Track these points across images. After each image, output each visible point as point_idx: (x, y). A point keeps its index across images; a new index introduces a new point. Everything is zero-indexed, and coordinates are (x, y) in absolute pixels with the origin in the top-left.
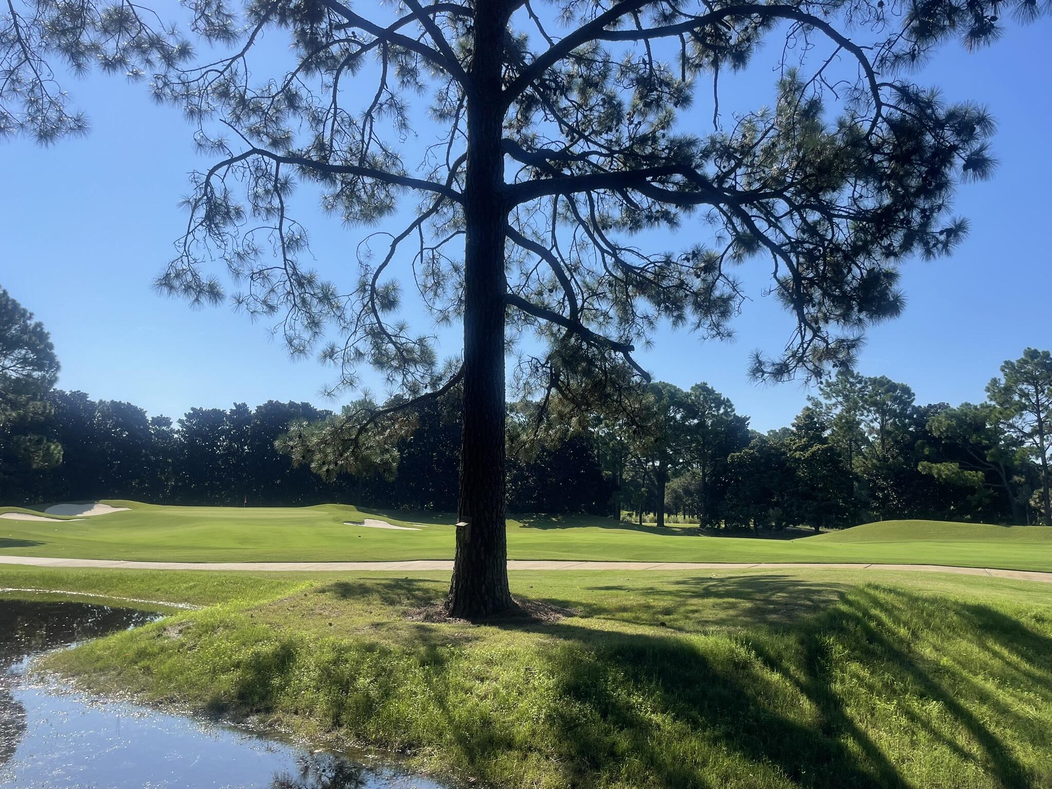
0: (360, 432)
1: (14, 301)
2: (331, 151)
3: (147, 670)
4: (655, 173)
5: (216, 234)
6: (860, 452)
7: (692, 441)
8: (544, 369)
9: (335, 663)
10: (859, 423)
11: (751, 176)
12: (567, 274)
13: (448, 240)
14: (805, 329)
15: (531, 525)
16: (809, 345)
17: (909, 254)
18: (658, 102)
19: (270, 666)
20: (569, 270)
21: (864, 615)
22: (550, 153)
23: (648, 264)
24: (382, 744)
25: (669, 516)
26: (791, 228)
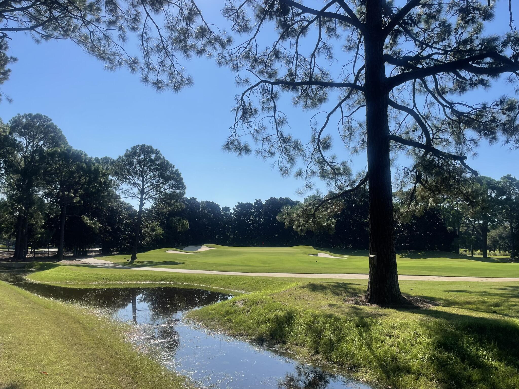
0: (316, 210)
1: (167, 161)
2: (296, 76)
3: (230, 320)
4: (474, 59)
5: (246, 122)
7: (502, 209)
8: (412, 173)
9: (313, 323)
12: (423, 121)
13: (355, 111)
15: (406, 257)
18: (473, 20)
19: (283, 322)
20: (424, 118)
22: (410, 58)
23: (472, 110)
24: (341, 364)
25: (490, 251)
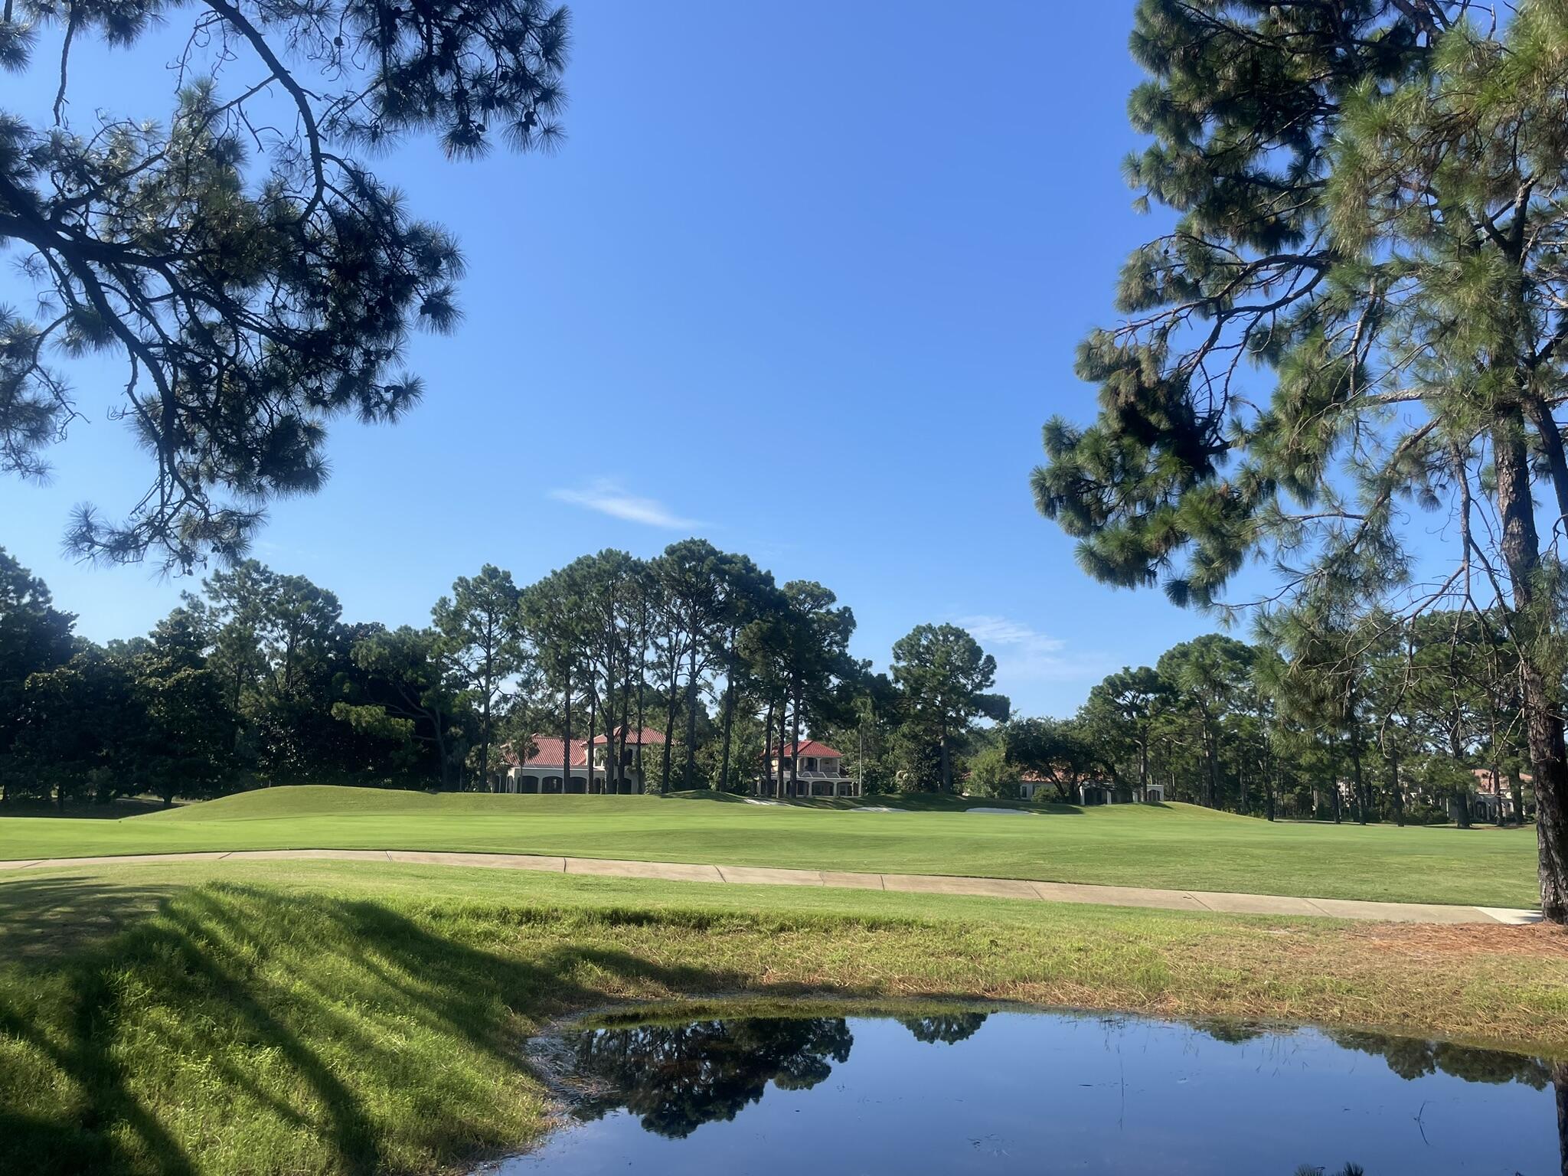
6: (252, 684)
10: (257, 641)
11: (116, 222)
14: (172, 486)
16: (177, 510)
17: (343, 408)
21: (190, 931)
26: (171, 323)
